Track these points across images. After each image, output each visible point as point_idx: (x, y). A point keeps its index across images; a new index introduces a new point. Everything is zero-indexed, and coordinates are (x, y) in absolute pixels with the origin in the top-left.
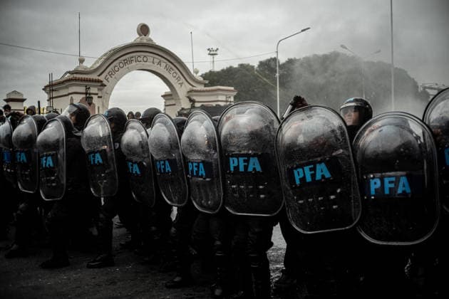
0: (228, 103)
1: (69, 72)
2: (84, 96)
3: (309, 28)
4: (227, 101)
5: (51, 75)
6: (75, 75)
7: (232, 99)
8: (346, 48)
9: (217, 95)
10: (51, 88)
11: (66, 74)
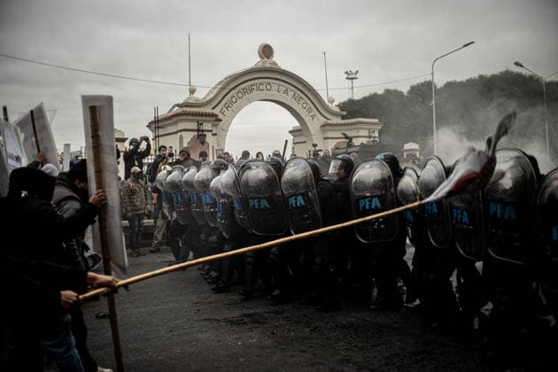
0: (372, 139)
1: (178, 105)
2: (196, 133)
3: (472, 43)
4: (370, 137)
5: (156, 110)
6: (185, 109)
7: (376, 134)
8: (521, 66)
9: (358, 129)
10: (156, 124)
11: (174, 107)
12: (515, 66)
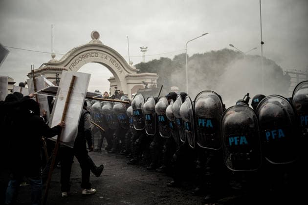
0: (153, 84)
1: (45, 64)
2: (55, 80)
3: (207, 33)
4: (152, 83)
5: (32, 66)
6: (49, 66)
7: (156, 82)
8: (233, 46)
9: (146, 79)
10: (33, 74)
11: (43, 65)
12: (230, 46)
